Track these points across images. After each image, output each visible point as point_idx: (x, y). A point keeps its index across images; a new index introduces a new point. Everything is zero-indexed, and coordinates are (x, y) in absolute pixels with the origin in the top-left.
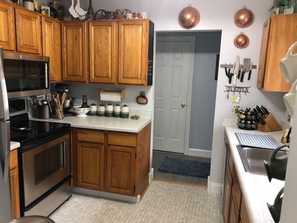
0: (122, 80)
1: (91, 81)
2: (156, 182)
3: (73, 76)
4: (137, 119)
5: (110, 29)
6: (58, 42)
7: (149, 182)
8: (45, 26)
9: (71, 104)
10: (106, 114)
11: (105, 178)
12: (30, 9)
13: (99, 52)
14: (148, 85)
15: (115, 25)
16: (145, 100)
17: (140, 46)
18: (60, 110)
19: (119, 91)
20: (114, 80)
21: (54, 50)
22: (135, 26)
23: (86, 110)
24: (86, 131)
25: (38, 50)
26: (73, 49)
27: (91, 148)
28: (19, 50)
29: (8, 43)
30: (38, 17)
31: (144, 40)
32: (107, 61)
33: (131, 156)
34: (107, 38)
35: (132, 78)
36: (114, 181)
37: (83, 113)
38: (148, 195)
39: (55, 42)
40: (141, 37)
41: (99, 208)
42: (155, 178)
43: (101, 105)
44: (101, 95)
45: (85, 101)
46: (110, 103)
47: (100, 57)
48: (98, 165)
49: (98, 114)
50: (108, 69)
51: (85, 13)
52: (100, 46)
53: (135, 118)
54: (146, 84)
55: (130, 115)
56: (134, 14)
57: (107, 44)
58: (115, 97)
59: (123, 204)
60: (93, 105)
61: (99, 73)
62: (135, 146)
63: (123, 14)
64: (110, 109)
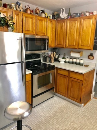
0: (80, 47)
1: (66, 47)
2: (95, 99)
3: (59, 44)
4: (87, 66)
5: (76, 22)
6: (54, 30)
7: (91, 99)
8: (48, 23)
9: (58, 57)
10: (73, 63)
11: (67, 92)
12: (43, 17)
13: (71, 33)
14: (93, 50)
15: (79, 19)
16: (92, 58)
17: (91, 30)
18: (53, 59)
19: (79, 52)
20: (76, 47)
21: (52, 33)
22: (89, 19)
23: (64, 60)
24: (61, 70)
25: (44, 34)
26: (60, 32)
27: (63, 77)
28: (37, 34)
29: (32, 31)
30: (46, 19)
31: (93, 26)
32: (74, 38)
33: (80, 84)
34: (75, 27)
35: (85, 46)
36: (72, 94)
37: (62, 61)
38: (88, 105)
39: (53, 30)
40: (91, 25)
41: (64, 105)
42: (95, 97)
43: (71, 59)
44: (71, 54)
45: (64, 56)
46: (75, 58)
47: (71, 36)
48: (65, 85)
49: (69, 62)
50: (74, 41)
51: (67, 15)
52: (71, 30)
53: (86, 66)
54: (93, 49)
55: (84, 65)
56: (90, 13)
57: (74, 29)
58: (77, 55)
59: (75, 106)
60: (67, 58)
61: (70, 44)
62: (82, 80)
63: (84, 13)
64: (75, 60)
